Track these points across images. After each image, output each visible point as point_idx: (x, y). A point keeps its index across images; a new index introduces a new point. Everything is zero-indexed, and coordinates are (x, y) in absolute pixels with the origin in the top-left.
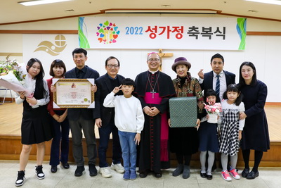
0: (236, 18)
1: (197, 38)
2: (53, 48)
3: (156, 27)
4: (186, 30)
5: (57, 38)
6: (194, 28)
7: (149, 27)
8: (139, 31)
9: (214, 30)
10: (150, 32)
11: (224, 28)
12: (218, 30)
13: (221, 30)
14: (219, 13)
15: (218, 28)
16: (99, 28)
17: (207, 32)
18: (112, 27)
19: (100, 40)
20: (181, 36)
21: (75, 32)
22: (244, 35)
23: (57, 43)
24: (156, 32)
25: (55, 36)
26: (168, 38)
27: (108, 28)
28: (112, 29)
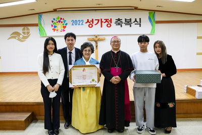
0: (148, 12)
1: (121, 26)
2: (21, 36)
3: (93, 19)
4: (114, 21)
5: (23, 29)
6: (119, 20)
7: (88, 20)
8: (81, 23)
9: (133, 20)
10: (88, 24)
11: (140, 19)
12: (136, 20)
13: (138, 20)
14: (136, 8)
15: (136, 19)
16: (53, 22)
17: (128, 22)
18: (62, 20)
19: (54, 30)
20: (111, 26)
21: (36, 25)
22: (154, 23)
23: (24, 33)
24: (93, 23)
25: (22, 28)
26: (101, 27)
27: (59, 21)
28: (62, 22)
